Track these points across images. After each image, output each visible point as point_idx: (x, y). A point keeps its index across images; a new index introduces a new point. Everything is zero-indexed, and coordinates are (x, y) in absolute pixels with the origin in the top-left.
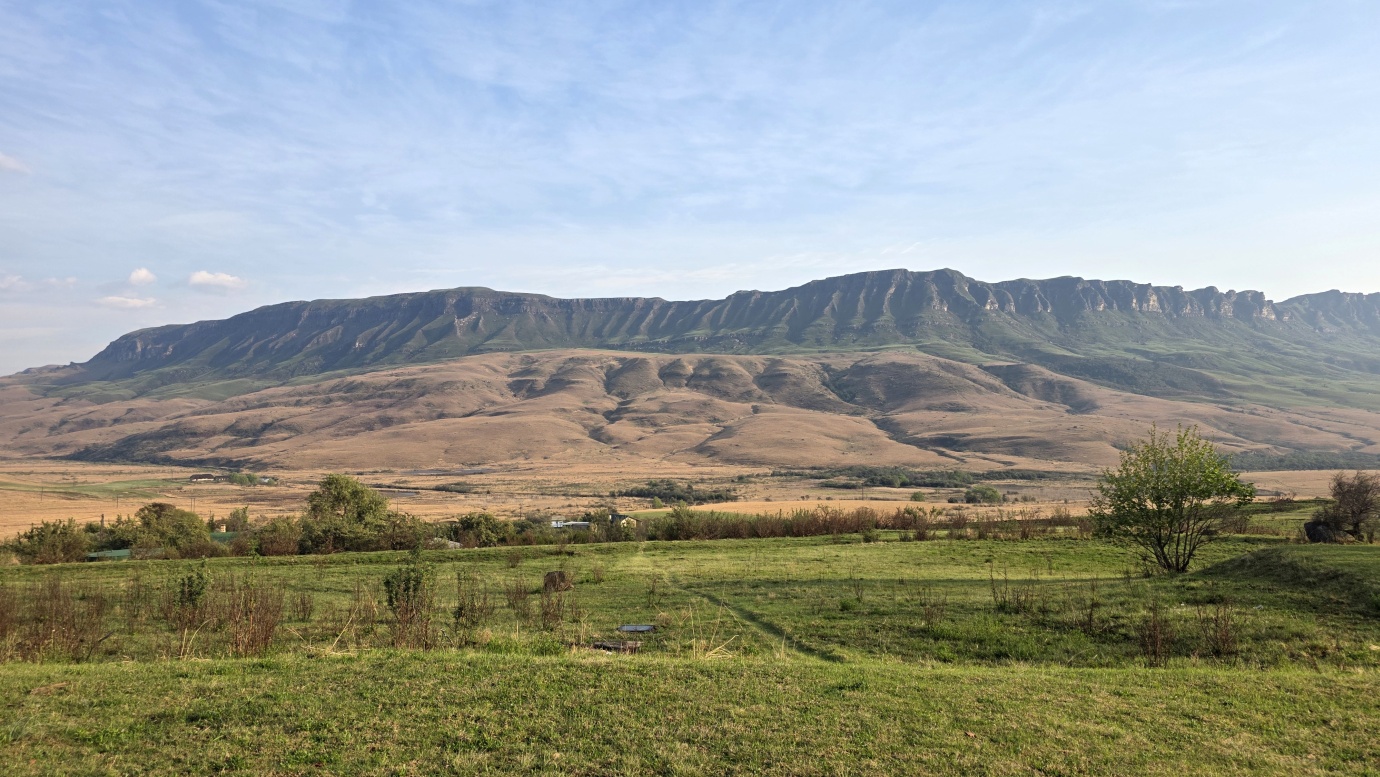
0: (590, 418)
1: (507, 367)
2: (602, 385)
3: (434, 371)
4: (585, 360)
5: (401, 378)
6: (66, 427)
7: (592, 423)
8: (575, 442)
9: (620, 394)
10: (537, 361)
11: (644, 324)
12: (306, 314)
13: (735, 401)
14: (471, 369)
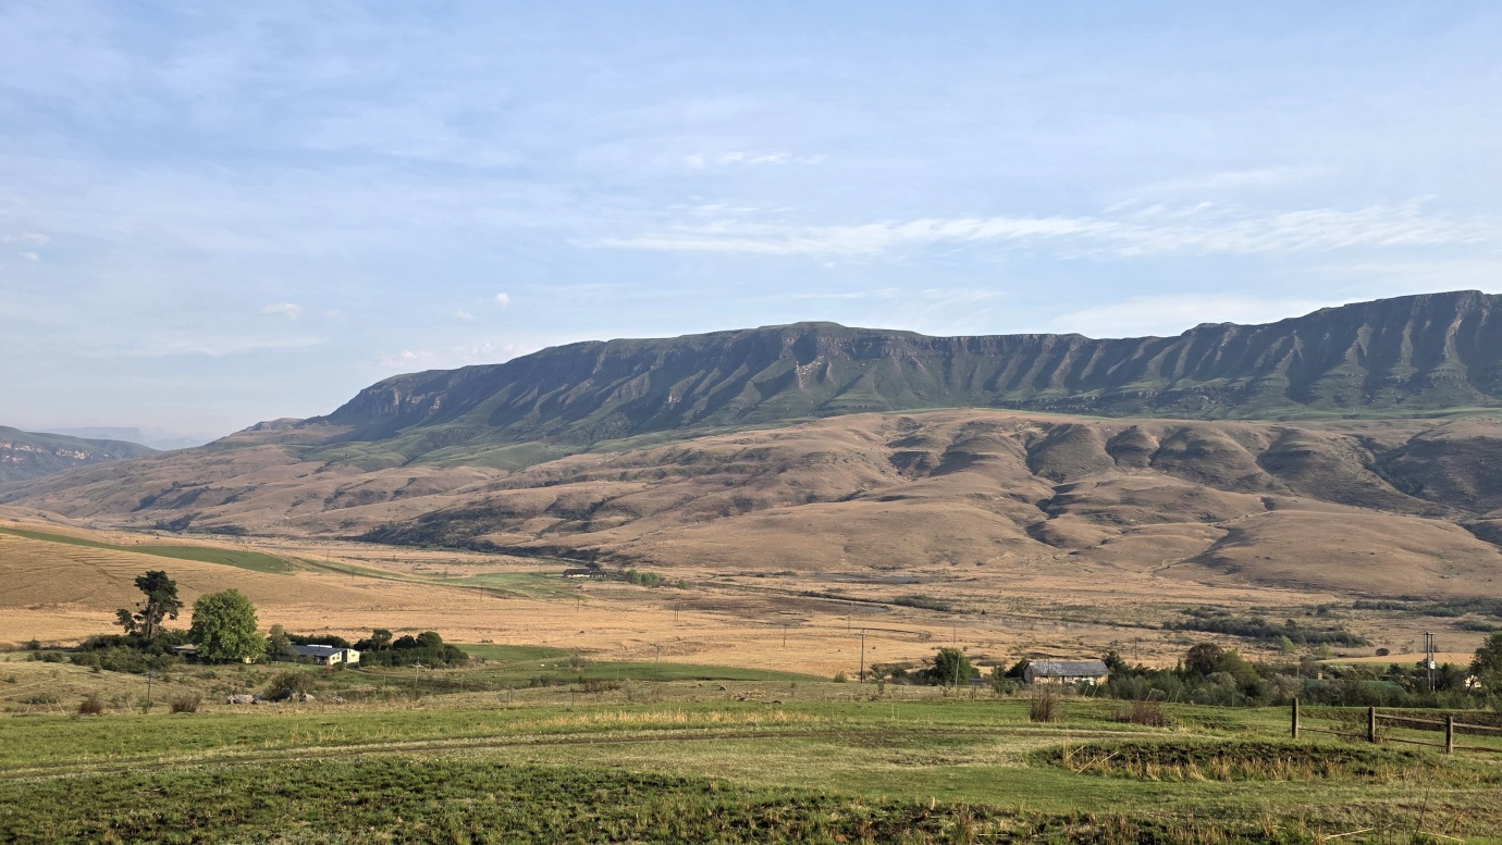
0: (1021, 509)
1: (881, 434)
2: (1023, 461)
3: (790, 437)
4: (990, 426)
5: (750, 447)
6: (343, 500)
7: (1025, 516)
8: (1013, 542)
9: (1052, 476)
10: (921, 426)
11: (1057, 372)
12: (602, 358)
13: (1231, 490)
14: (836, 436)
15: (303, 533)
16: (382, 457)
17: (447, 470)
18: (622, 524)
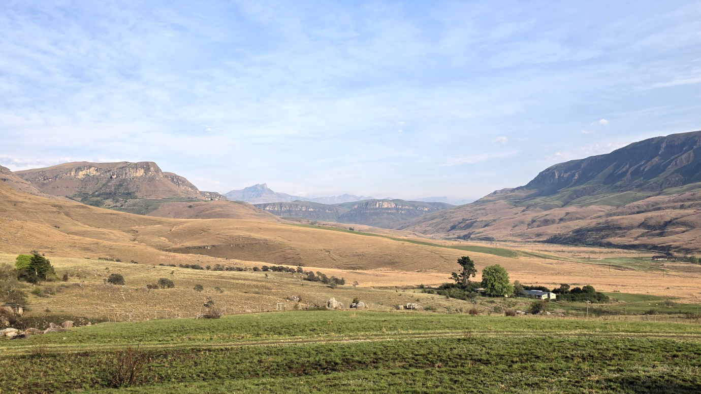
6: (536, 224)
15: (519, 240)
16: (552, 203)
17: (584, 208)
18: (684, 232)
